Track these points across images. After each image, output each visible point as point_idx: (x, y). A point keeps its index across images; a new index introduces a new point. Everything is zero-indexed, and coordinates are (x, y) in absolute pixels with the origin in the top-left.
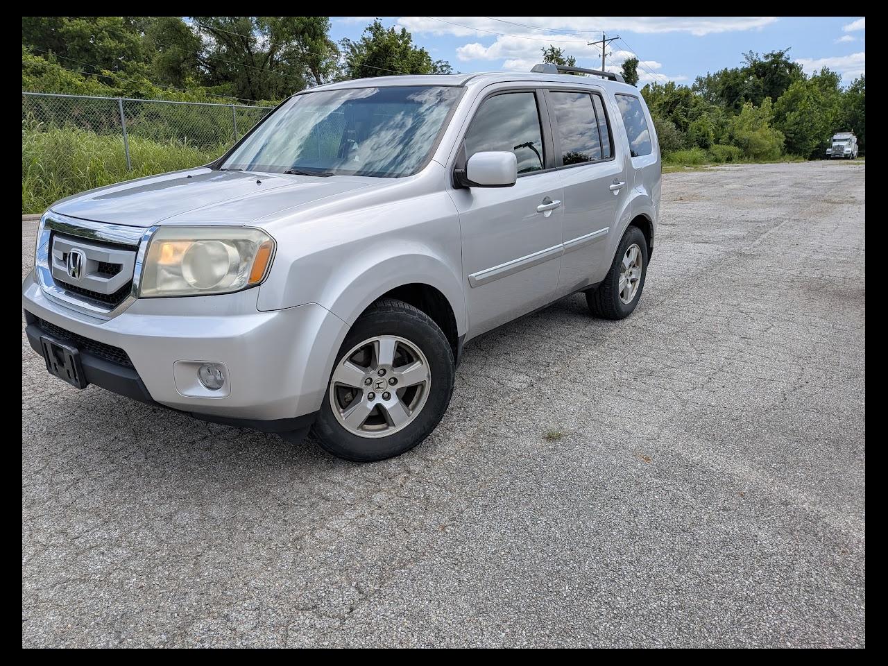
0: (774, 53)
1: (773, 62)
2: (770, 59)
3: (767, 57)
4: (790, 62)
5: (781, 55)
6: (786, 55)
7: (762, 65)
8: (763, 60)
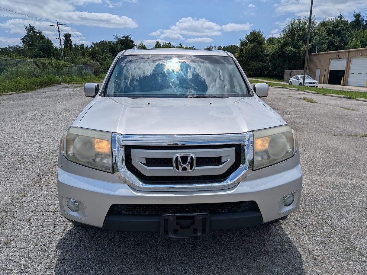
0: (125, 36)
1: (125, 39)
2: (124, 38)
3: (123, 37)
4: (132, 40)
5: (128, 37)
6: (130, 37)
7: (122, 40)
8: (122, 38)
